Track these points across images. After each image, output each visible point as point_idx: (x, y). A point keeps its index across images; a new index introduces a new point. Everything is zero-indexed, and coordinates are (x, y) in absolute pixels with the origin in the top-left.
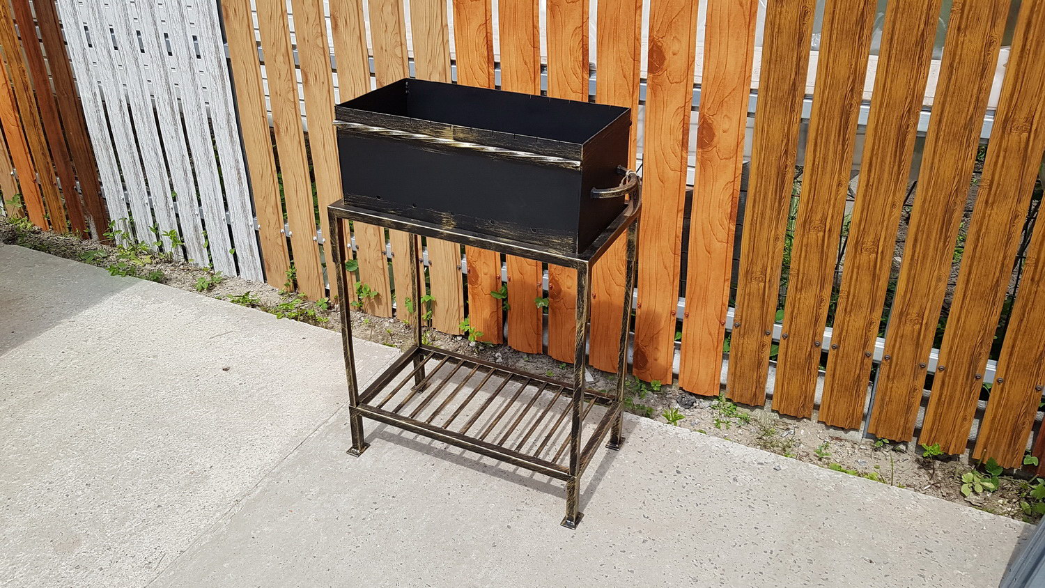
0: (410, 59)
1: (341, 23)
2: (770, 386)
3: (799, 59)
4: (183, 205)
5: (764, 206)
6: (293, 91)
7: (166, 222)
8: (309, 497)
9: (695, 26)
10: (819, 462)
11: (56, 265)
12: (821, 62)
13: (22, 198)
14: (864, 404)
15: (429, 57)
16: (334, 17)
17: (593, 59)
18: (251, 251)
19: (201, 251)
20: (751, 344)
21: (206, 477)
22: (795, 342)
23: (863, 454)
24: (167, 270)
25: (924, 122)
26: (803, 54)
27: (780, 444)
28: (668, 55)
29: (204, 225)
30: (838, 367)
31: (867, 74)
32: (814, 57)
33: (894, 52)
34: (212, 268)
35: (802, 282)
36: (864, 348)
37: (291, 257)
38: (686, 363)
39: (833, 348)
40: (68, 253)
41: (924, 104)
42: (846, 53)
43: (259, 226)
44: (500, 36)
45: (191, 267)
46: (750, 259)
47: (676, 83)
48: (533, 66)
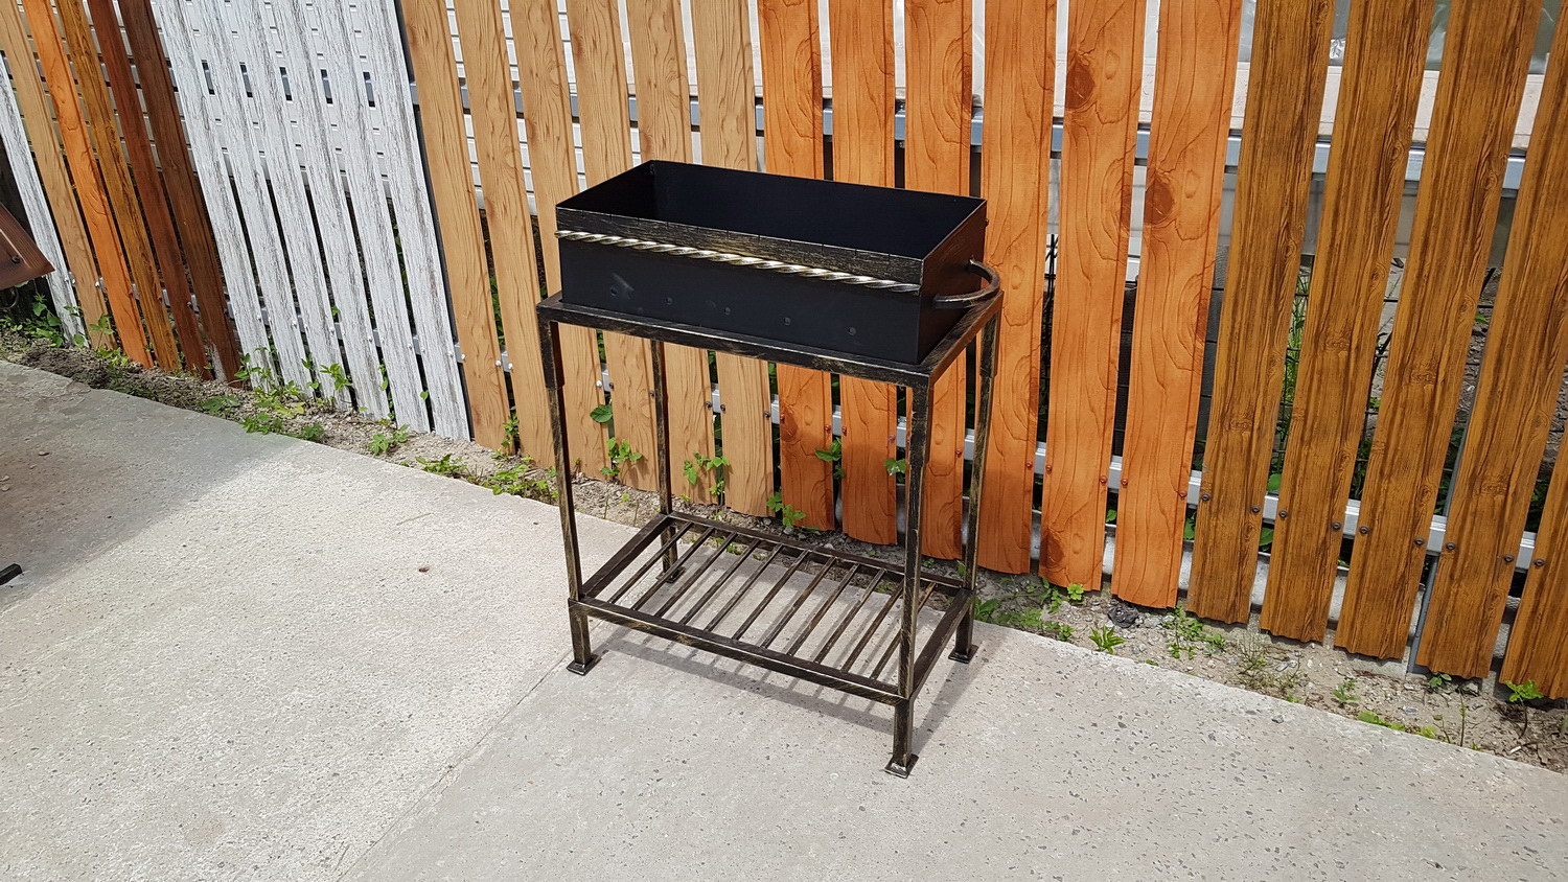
0: (692, 98)
1: (587, 46)
2: (1259, 591)
3: (1310, 80)
4: (349, 327)
5: (1251, 310)
6: (513, 151)
7: (325, 352)
8: (557, 761)
9: (1142, 34)
10: (1340, 710)
11: (167, 418)
12: (1345, 84)
13: (112, 321)
14: (1410, 619)
15: (722, 94)
16: (576, 38)
17: (978, 88)
18: (453, 393)
19: (377, 395)
20: (1228, 526)
21: (403, 731)
22: (1300, 524)
23: (1410, 698)
24: (328, 424)
25: (1514, 173)
26: (1316, 71)
27: (1275, 683)
28: (1099, 80)
29: (380, 356)
30: (1370, 561)
31: (1421, 100)
32: (1334, 77)
33: (1466, 64)
34: (394, 420)
35: (1312, 431)
36: (1413, 531)
37: (512, 403)
38: (1125, 558)
39: (1362, 531)
40: (184, 401)
41: (1513, 145)
42: (1386, 69)
43: (463, 356)
44: (833, 57)
45: (364, 420)
46: (1229, 394)
47: (1111, 122)
48: (883, 102)
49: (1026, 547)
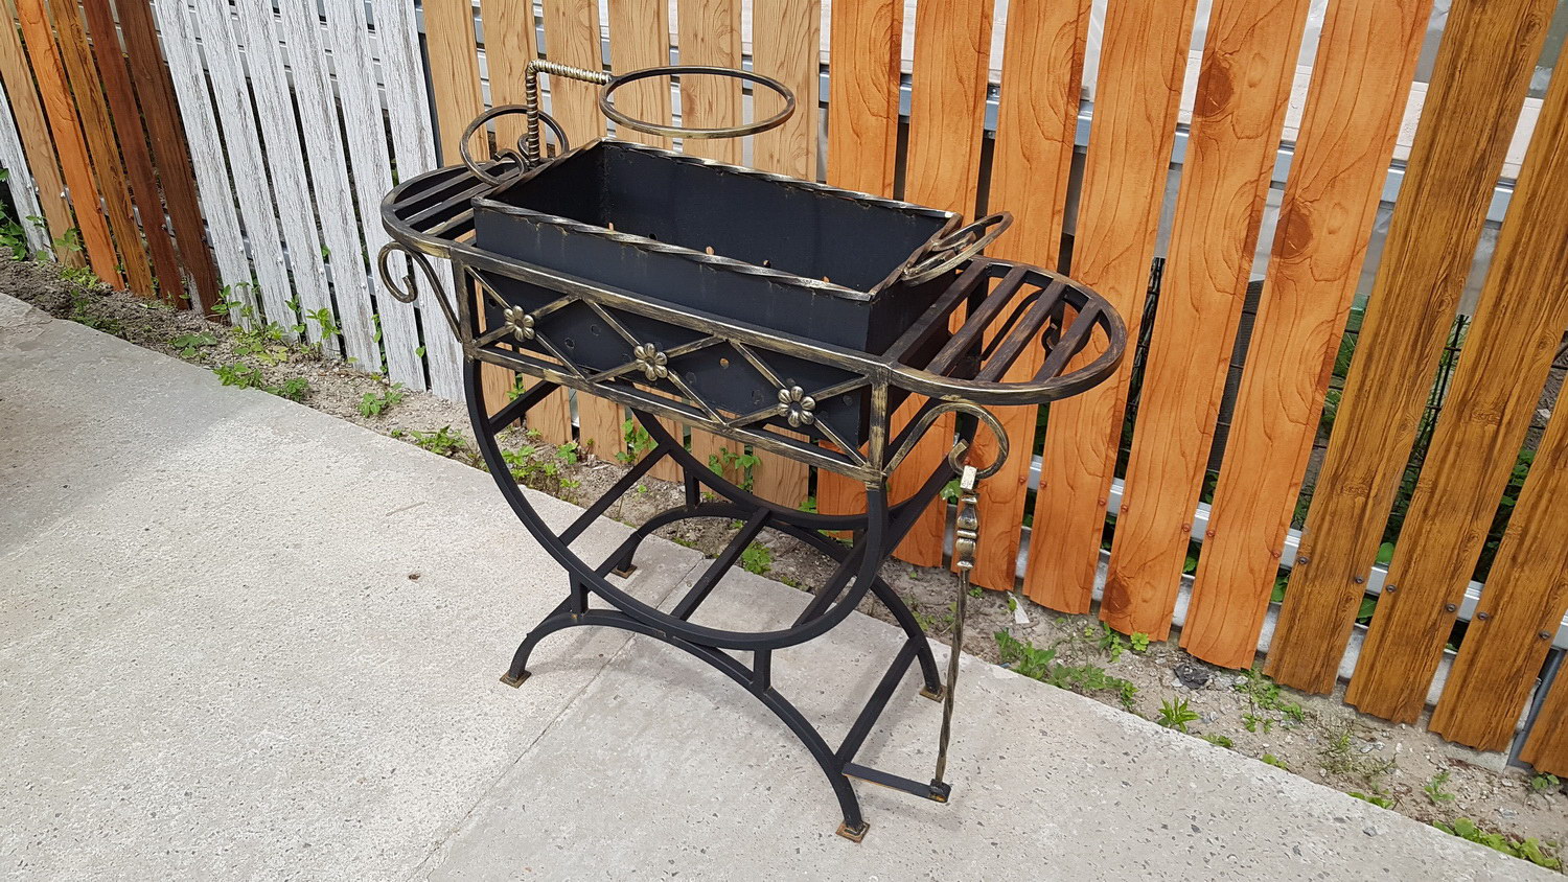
0: (747, 58)
2: (1348, 665)
3: (1500, 112)
4: (341, 271)
5: (1388, 369)
7: (314, 295)
8: (559, 841)
9: (1300, 36)
11: (134, 361)
12: (1544, 121)
13: (80, 234)
14: (1519, 715)
15: (781, 57)
17: (1090, 78)
18: (454, 352)
19: (369, 346)
20: (1325, 594)
21: (385, 791)
22: (1409, 601)
23: (1508, 797)
24: (312, 374)
26: (1510, 103)
27: (1359, 767)
28: (1240, 87)
29: (375, 307)
30: (1484, 651)
32: (1530, 111)
34: (386, 374)
35: (1439, 505)
36: (1540, 624)
38: (1199, 612)
39: (1480, 617)
40: (154, 338)
44: (917, 27)
45: (352, 371)
46: (1346, 456)
47: (1248, 138)
48: (973, 86)
49: (1087, 586)
